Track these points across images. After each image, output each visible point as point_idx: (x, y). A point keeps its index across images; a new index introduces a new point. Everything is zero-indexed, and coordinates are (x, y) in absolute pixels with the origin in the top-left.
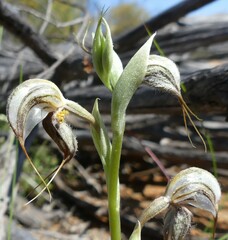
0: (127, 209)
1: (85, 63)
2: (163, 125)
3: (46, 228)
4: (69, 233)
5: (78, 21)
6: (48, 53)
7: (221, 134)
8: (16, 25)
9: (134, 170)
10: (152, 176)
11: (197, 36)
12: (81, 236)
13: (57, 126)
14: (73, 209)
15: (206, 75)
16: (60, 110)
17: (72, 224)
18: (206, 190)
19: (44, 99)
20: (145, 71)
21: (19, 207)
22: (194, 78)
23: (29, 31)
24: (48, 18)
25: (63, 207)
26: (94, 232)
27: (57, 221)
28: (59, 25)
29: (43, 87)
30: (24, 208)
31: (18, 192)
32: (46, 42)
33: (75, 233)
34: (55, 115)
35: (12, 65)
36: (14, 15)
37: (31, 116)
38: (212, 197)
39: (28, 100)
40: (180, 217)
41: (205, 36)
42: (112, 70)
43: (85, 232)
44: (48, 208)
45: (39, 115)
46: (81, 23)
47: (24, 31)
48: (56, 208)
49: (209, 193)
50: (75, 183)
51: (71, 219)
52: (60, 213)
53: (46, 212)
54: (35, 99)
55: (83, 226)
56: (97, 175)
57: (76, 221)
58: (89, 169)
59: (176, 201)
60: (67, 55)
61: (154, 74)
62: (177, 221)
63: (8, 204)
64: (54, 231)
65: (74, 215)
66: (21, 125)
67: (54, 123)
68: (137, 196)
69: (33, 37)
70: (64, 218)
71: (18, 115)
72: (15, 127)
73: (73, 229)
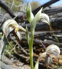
0: (34, 59)
1: (23, 17)
2: (45, 35)
3: (12, 65)
4: (18, 66)
5: (21, 5)
6: (13, 14)
7: (61, 38)
8: (4, 6)
9: (37, 48)
10: (41, 50)
11: (54, 10)
12: (21, 67)
13: (16, 32)
14: (19, 59)
15: (57, 20)
16: (17, 28)
17: (19, 64)
18: (56, 51)
19: (13, 25)
20: (40, 18)
21: (4, 59)
22: (53, 21)
23: (8, 8)
24: (13, 4)
25: (17, 59)
26: (25, 66)
27: (15, 63)
28: (16, 6)
29: (12, 22)
30: (5, 59)
31: (4, 54)
32: (12, 11)
33: (20, 66)
34: (15, 30)
35: (2, 18)
36: (3, 3)
37: (9, 30)
38: (58, 53)
39: (8, 25)
40: (49, 58)
41: (56, 10)
42: (31, 18)
43: (23, 66)
44: (12, 59)
45: (11, 29)
46: (22, 6)
47: (6, 8)
48: (15, 59)
49: (57, 51)
50: (20, 52)
51: (19, 62)
52: (16, 60)
53: (12, 60)
54: (10, 25)
55: (22, 64)
56: (26, 50)
57: (20, 63)
58: (24, 48)
59: (48, 54)
60: (18, 15)
61: (42, 18)
62: (48, 59)
63: (1, 57)
64: (14, 65)
65: (20, 61)
66: (6, 32)
67: (15, 32)
68: (37, 56)
69: (9, 10)
70: (17, 62)
71: (5, 29)
72: (4, 33)
73: (19, 65)
